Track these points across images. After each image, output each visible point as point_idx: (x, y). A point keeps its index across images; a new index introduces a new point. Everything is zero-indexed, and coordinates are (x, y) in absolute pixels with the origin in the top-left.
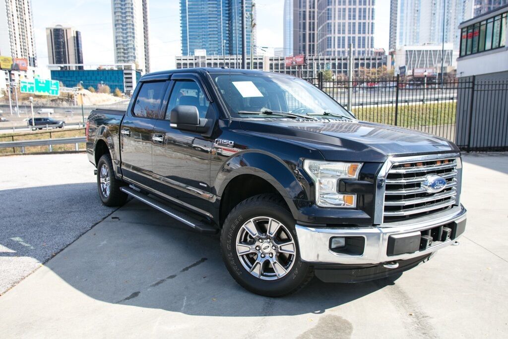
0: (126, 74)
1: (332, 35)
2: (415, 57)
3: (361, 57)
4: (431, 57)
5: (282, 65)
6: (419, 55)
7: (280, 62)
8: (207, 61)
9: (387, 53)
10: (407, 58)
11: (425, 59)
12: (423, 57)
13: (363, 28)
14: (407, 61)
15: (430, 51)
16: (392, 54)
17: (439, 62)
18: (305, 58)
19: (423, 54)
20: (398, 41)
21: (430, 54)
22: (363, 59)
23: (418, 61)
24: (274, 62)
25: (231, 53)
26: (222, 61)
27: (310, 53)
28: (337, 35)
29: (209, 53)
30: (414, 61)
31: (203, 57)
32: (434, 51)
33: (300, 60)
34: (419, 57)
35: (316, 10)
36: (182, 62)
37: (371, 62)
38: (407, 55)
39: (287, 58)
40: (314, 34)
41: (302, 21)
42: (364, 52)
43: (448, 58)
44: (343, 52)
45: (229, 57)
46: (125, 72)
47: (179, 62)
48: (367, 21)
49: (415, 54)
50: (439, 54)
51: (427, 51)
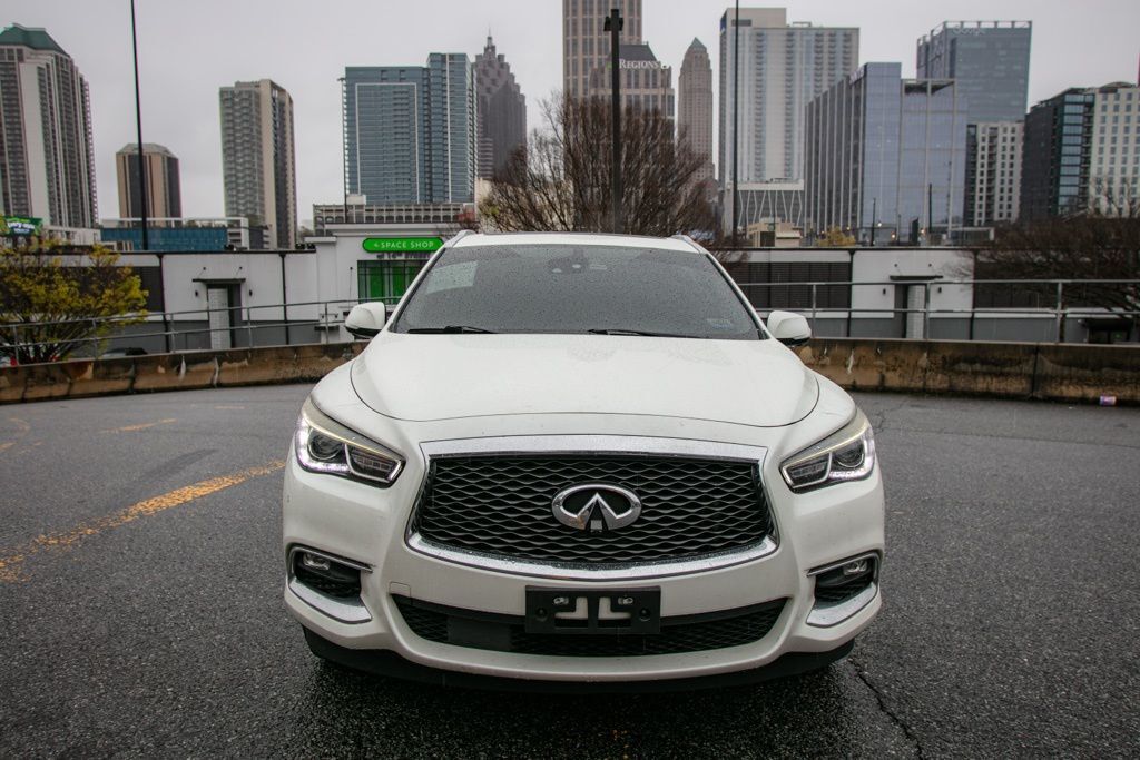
0: (231, 234)
2: (752, 203)
4: (780, 203)
6: (760, 197)
10: (738, 204)
11: (770, 206)
12: (767, 202)
14: (739, 210)
15: (780, 192)
19: (767, 197)
21: (780, 197)
23: (759, 209)
30: (752, 209)
32: (785, 192)
36: (325, 215)
38: (738, 198)
46: (230, 231)
47: (319, 215)
49: (752, 197)
50: (796, 198)
51: (773, 192)
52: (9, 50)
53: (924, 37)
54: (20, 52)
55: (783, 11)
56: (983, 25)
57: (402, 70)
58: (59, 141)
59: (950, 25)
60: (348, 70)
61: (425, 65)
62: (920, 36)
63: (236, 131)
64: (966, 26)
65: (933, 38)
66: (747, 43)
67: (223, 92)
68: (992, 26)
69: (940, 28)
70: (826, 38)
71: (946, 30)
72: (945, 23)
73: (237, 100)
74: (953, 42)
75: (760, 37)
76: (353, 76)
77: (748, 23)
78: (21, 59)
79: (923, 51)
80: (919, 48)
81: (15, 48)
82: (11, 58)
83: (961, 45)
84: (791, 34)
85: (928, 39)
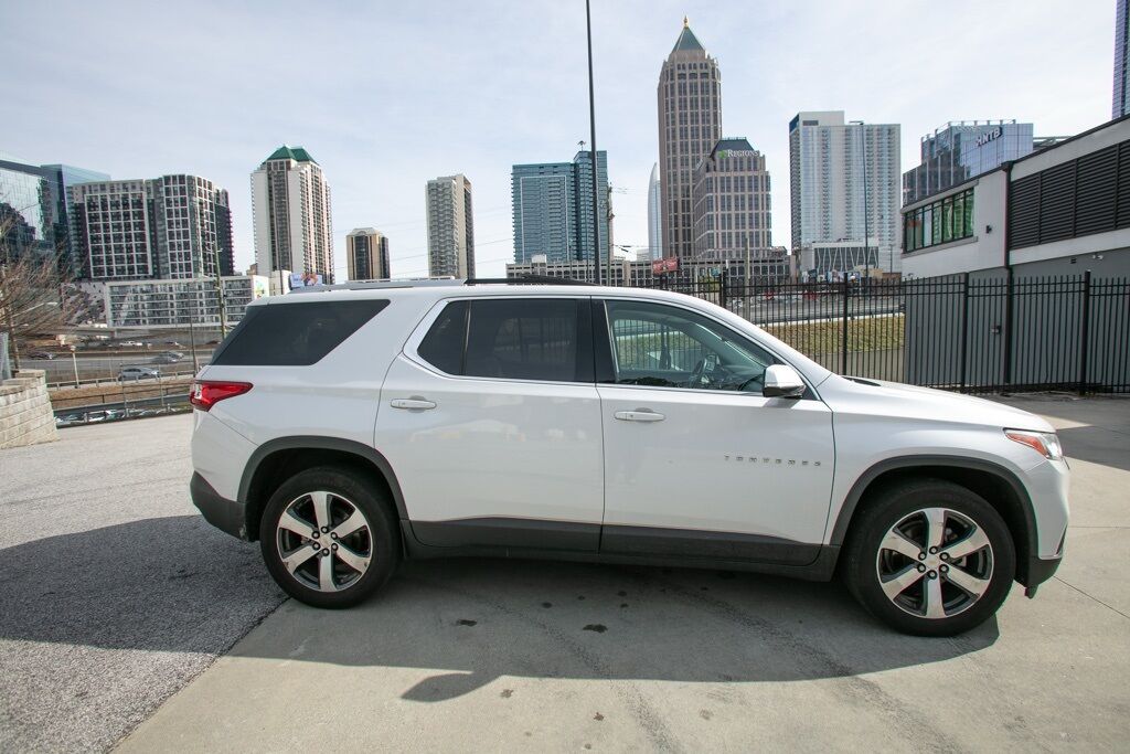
1: (715, 231)
2: (827, 257)
3: (754, 258)
4: (849, 257)
5: (648, 271)
6: (833, 254)
7: (645, 268)
8: (548, 270)
9: (789, 253)
10: (816, 258)
11: (841, 259)
12: (838, 257)
13: (755, 221)
14: (817, 263)
15: (847, 248)
16: (796, 253)
17: (861, 263)
18: (679, 261)
19: (839, 252)
20: (803, 236)
21: (848, 252)
22: (758, 262)
23: (833, 261)
24: (636, 269)
25: (579, 259)
26: (569, 269)
27: (684, 254)
28: (720, 231)
29: (551, 258)
30: (827, 262)
31: (543, 264)
32: (853, 248)
33: (672, 264)
34: (833, 257)
35: (691, 198)
36: (515, 271)
37: (768, 265)
38: (816, 254)
39: (655, 262)
40: (689, 230)
41: (673, 214)
42: (758, 251)
43: (872, 258)
44: (730, 253)
45: (578, 263)
47: (511, 271)
48: (760, 211)
49: (827, 253)
50: (861, 253)
51: (843, 249)
52: (281, 163)
53: (928, 136)
54: (289, 163)
55: (842, 113)
56: (979, 124)
57: (555, 166)
58: (312, 226)
59: (953, 125)
60: (514, 167)
61: (572, 162)
62: (924, 135)
63: (439, 213)
64: (966, 124)
65: (937, 136)
66: (815, 138)
67: (430, 185)
68: (985, 123)
69: (946, 127)
70: (875, 133)
71: (951, 129)
72: (949, 124)
73: (440, 190)
74: (958, 137)
75: (825, 133)
76: (519, 171)
77: (816, 123)
78: (289, 168)
79: (928, 145)
80: (923, 144)
81: (285, 160)
82: (282, 168)
83: (963, 138)
84: (848, 130)
85: (932, 136)
